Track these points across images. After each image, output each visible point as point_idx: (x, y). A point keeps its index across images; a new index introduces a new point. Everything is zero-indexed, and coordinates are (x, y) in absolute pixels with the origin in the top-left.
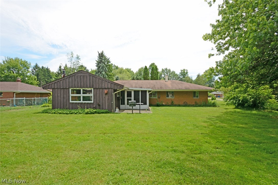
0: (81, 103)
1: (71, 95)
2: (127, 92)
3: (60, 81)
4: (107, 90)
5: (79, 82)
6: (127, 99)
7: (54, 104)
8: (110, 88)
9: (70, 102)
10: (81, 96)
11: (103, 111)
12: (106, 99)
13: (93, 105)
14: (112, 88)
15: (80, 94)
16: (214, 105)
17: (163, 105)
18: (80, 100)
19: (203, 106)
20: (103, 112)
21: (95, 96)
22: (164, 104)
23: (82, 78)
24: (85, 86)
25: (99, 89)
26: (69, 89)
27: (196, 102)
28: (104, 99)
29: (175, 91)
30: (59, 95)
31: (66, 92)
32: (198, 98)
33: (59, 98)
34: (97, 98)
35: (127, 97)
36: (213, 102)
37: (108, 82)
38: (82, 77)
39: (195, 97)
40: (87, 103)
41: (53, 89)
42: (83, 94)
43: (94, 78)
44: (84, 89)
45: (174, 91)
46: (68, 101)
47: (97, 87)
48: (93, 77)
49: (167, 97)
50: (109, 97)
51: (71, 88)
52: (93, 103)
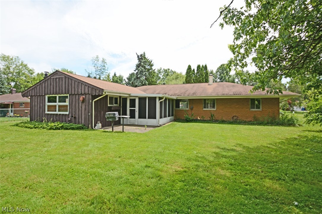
0: (57, 114)
1: (47, 104)
2: (130, 100)
3: (37, 86)
4: (84, 97)
5: (54, 87)
6: (130, 109)
7: (31, 116)
8: (87, 94)
9: (46, 113)
10: (56, 106)
11: (74, 126)
12: (82, 109)
13: (68, 118)
14: (89, 93)
15: (56, 102)
16: (290, 123)
17: (196, 121)
18: (56, 111)
19: (267, 124)
20: (73, 128)
21: (70, 105)
22: (199, 119)
23: (57, 82)
24: (60, 91)
25: (75, 95)
26: (45, 95)
27: (255, 117)
28: (81, 108)
29: (218, 98)
30: (36, 104)
31: (43, 100)
32: (260, 110)
33: (36, 108)
34: (73, 108)
35: (130, 107)
36: (290, 117)
37: (85, 85)
38: (57, 80)
39: (254, 108)
40: (62, 114)
41: (31, 96)
42: (59, 102)
43: (70, 81)
44: (60, 95)
45: (216, 99)
46: (43, 111)
47: (73, 93)
48: (69, 79)
49: (205, 108)
50: (86, 107)
51: (46, 95)
52: (68, 114)
